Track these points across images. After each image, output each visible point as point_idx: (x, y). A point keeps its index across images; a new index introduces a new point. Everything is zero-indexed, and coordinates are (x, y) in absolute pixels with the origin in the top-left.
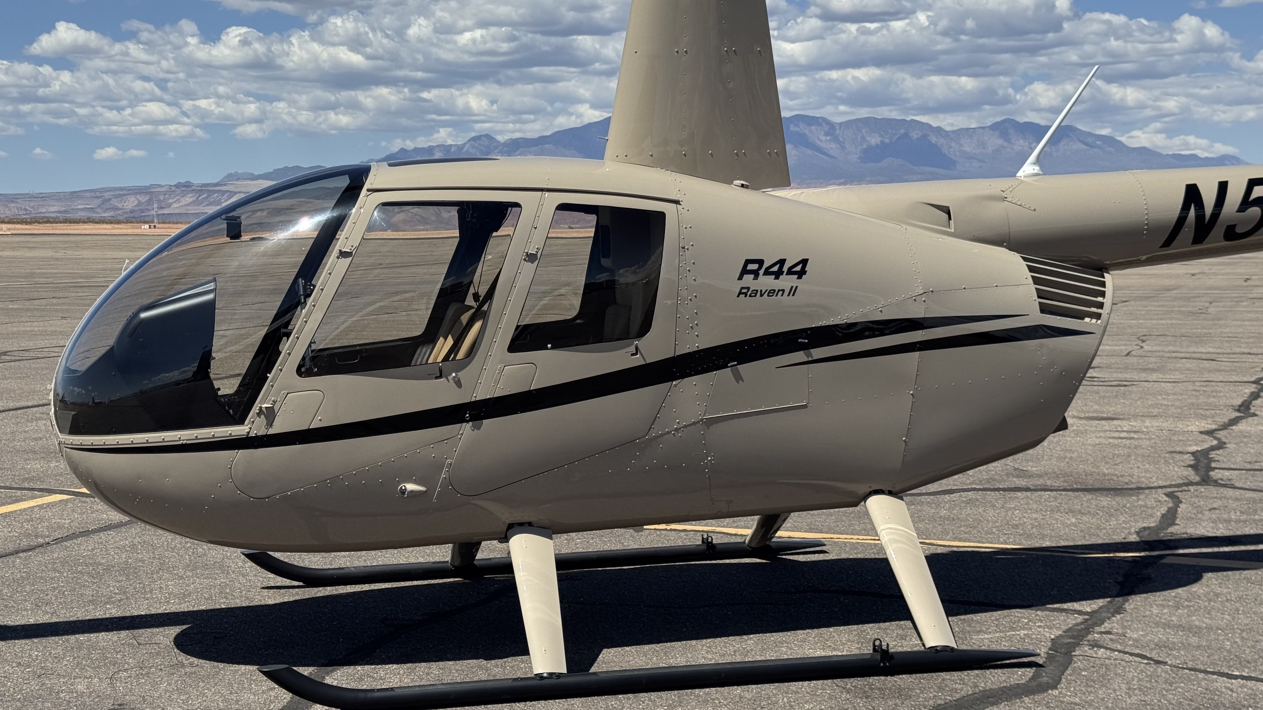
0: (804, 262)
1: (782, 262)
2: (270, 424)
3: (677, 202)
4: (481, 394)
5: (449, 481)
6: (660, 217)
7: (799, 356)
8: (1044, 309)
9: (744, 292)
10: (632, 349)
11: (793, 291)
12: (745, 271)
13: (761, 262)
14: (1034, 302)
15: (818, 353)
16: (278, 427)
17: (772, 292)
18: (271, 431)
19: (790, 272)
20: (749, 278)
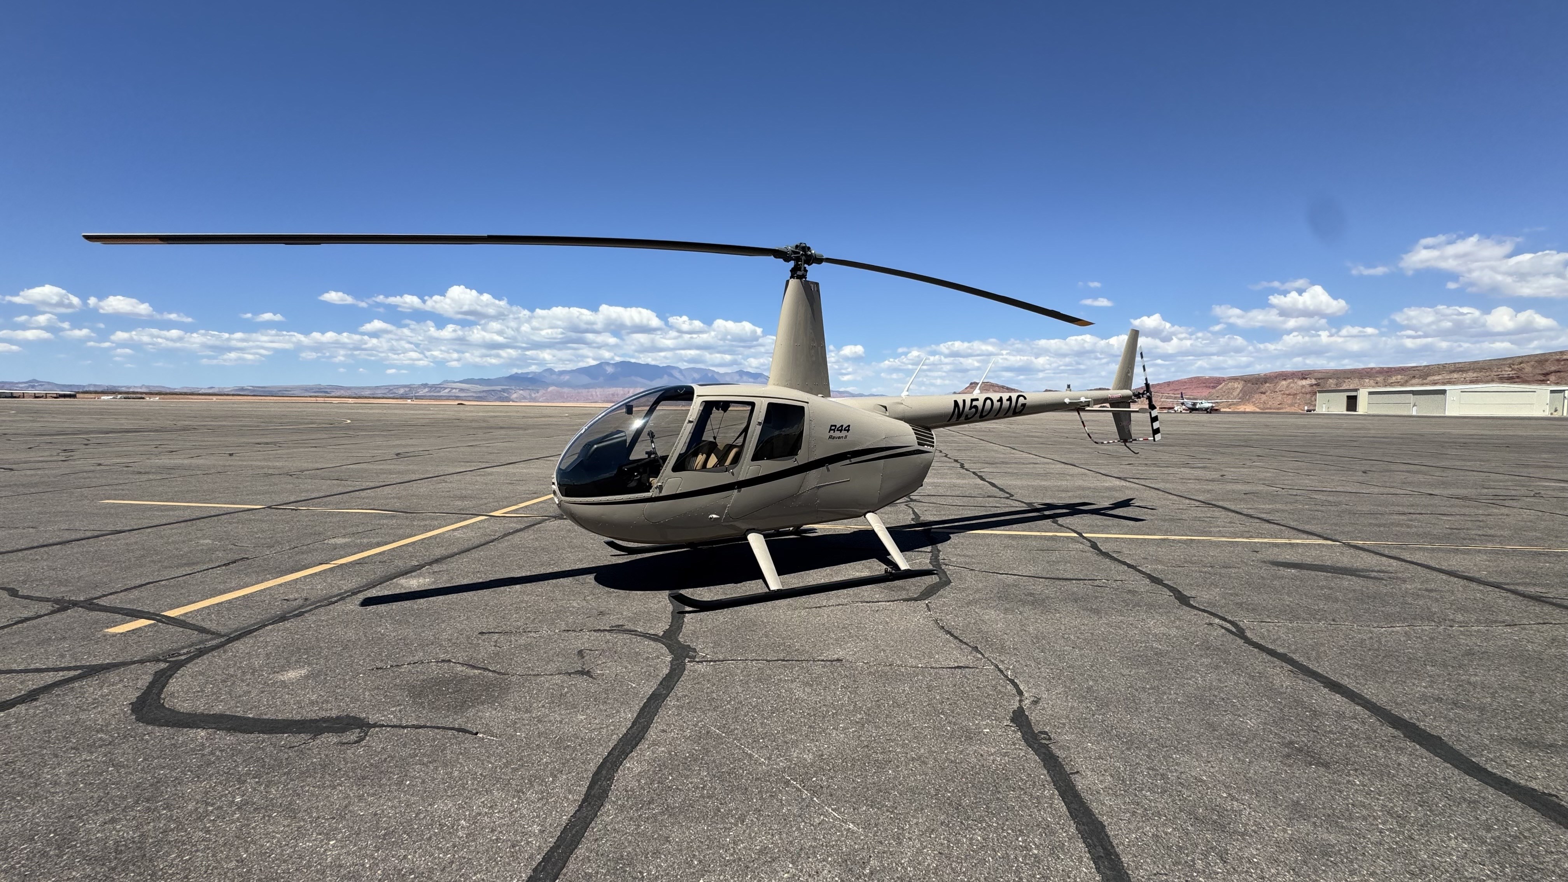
0: (849, 426)
1: (842, 426)
2: (660, 492)
3: (807, 403)
4: (741, 478)
5: (728, 514)
6: (803, 408)
7: (847, 462)
8: (919, 444)
9: (831, 437)
10: (794, 459)
11: (846, 437)
12: (831, 430)
13: (835, 426)
14: (916, 441)
15: (853, 460)
16: (663, 493)
17: (839, 438)
18: (661, 495)
19: (845, 430)
20: (832, 432)
